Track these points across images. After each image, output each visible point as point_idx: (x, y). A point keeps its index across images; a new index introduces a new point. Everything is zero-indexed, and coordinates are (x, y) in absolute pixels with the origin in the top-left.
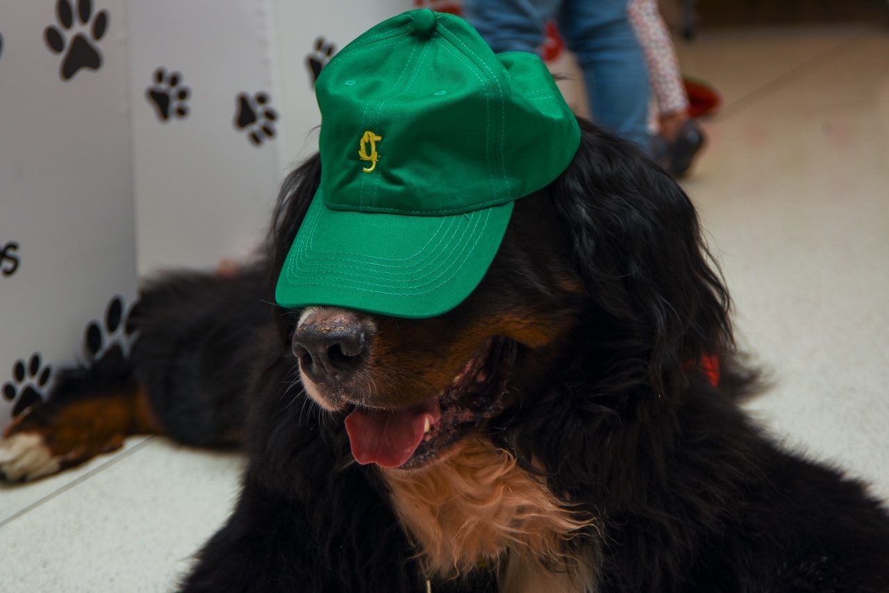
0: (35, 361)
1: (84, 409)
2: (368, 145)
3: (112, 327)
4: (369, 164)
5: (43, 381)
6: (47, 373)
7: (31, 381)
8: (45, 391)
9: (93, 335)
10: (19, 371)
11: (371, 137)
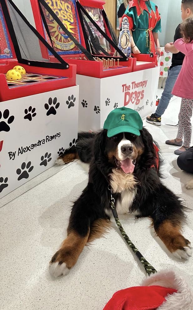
0: (62, 148)
1: (70, 155)
2: (123, 117)
3: (73, 143)
4: (123, 120)
5: (63, 151)
6: (64, 149)
7: (61, 151)
8: (63, 152)
9: (71, 144)
10: (60, 150)
11: (123, 115)
